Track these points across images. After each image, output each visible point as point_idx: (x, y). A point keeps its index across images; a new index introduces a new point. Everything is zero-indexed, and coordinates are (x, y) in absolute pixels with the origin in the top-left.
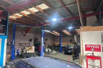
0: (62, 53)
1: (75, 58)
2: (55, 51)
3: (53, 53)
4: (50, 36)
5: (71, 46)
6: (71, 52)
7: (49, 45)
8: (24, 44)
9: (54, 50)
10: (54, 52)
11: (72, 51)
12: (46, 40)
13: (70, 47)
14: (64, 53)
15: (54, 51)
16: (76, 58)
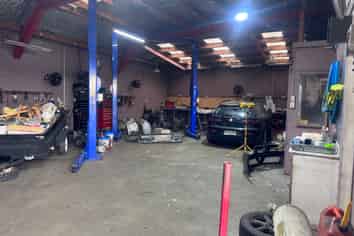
0: (198, 138)
1: (254, 162)
2: (168, 131)
3: (158, 138)
4: (154, 67)
5: (237, 108)
6: (234, 134)
7: (148, 108)
8: (14, 93)
9: (166, 128)
10: (165, 135)
11: (243, 131)
12: (135, 84)
13: (233, 113)
14: (204, 138)
15: (164, 131)
16: (261, 163)
